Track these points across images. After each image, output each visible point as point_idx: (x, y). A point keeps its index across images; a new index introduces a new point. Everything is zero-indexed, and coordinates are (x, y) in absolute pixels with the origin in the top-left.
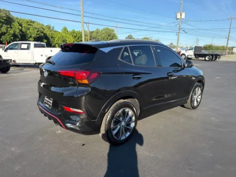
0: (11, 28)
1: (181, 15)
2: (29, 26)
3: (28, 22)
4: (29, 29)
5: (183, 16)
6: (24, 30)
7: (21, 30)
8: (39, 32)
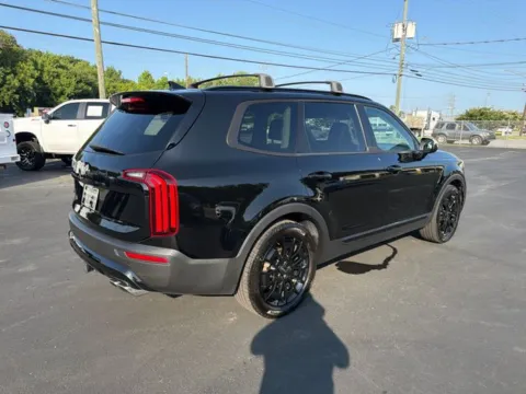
0: (15, 74)
1: (405, 30)
2: (60, 70)
3: (58, 61)
4: (58, 76)
5: (411, 32)
6: (46, 78)
7: (39, 80)
8: (82, 84)
